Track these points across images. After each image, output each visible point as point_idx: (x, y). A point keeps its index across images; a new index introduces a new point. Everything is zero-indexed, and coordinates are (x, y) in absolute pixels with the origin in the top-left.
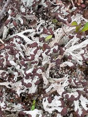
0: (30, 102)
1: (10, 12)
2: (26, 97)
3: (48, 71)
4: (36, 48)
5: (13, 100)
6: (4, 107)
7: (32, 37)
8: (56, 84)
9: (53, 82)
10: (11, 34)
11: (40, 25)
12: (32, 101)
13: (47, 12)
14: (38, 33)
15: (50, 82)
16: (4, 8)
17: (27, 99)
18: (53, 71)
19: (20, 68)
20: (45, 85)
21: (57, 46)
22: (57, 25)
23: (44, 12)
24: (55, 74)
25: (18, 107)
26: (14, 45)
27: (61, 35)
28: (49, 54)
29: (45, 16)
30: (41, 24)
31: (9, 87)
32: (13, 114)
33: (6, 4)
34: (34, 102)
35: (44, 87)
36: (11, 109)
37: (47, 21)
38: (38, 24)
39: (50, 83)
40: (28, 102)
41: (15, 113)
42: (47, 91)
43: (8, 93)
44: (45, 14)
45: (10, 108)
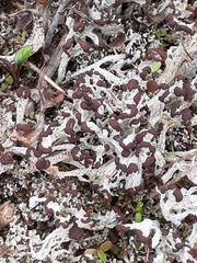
0: (130, 207)
1: (69, 22)
2: (121, 198)
3: (163, 138)
4: (136, 91)
5: (93, 205)
6: (85, 219)
7: (118, 71)
8: (183, 163)
9: (175, 159)
10: (73, 71)
11: (131, 44)
12: (135, 204)
13: (143, 14)
14: (129, 61)
15: (170, 159)
16: (57, 15)
17: (122, 202)
18: (171, 138)
19: (109, 136)
20: (158, 167)
21: (181, 82)
22: (165, 42)
23: (137, 16)
24: (176, 144)
25: (109, 219)
26: (89, 90)
27: (179, 60)
28: (167, 99)
29: (139, 23)
30: (134, 41)
31: (85, 180)
32: (96, 236)
33: (61, 7)
34: (141, 205)
35: (157, 172)
36: (93, 225)
37: (145, 35)
38: (127, 44)
39: (168, 162)
40: (126, 206)
41: (100, 232)
42: (165, 178)
43: (83, 192)
44: (139, 19)
45: (91, 223)
